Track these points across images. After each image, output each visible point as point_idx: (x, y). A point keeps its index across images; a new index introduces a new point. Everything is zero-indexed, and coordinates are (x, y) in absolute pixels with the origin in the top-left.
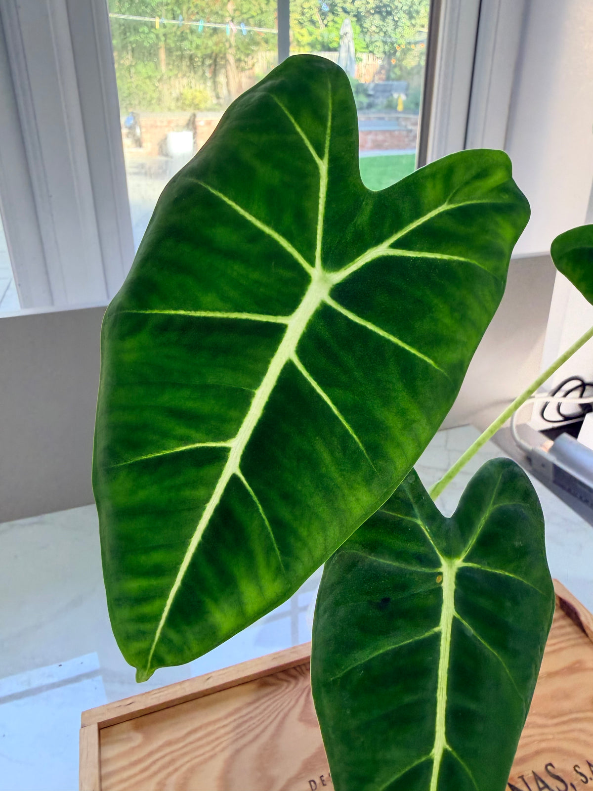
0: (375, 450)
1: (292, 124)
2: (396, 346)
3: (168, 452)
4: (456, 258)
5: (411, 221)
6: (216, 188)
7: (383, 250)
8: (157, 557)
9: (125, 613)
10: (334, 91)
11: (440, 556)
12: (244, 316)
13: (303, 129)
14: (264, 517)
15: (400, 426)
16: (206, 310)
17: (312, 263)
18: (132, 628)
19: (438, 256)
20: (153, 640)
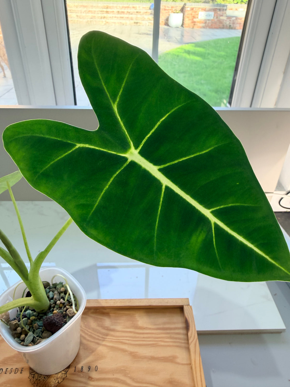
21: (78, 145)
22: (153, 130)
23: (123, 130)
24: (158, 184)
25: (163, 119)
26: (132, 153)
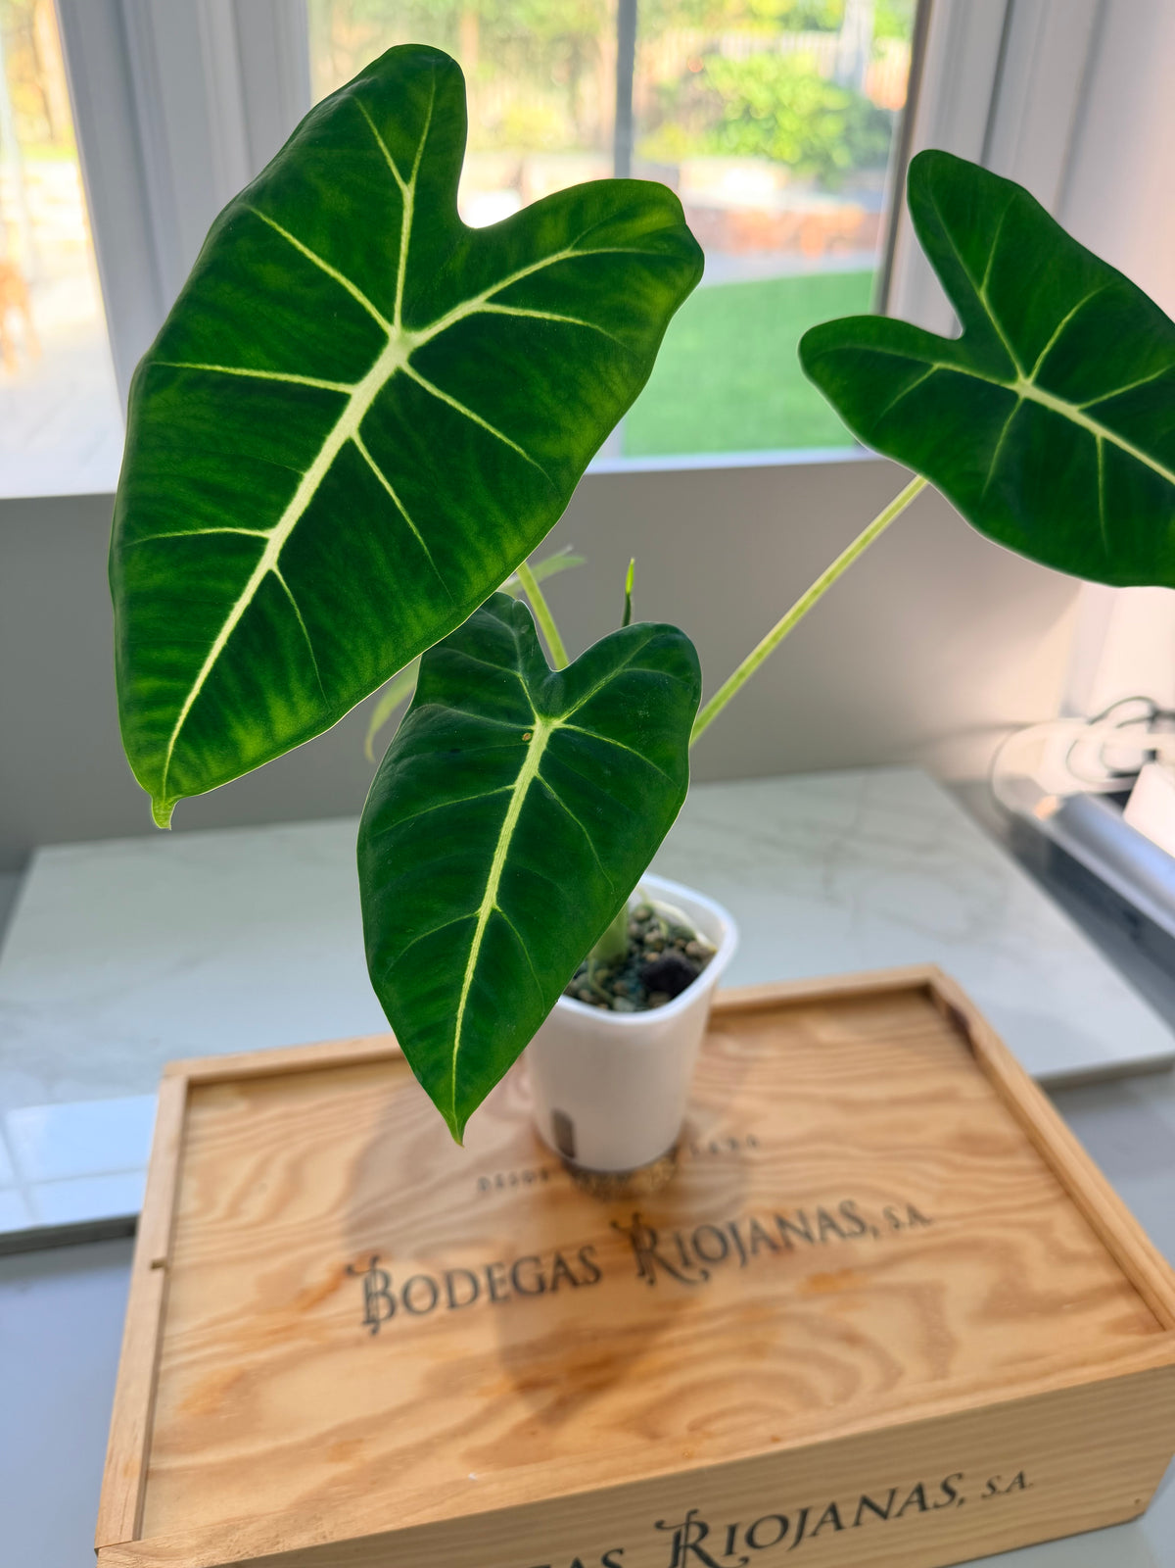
0: (444, 557)
1: (375, 137)
2: (478, 427)
3: (190, 533)
4: (571, 320)
5: (518, 267)
6: (269, 216)
7: (477, 304)
8: (173, 655)
9: (136, 719)
10: (438, 95)
11: (535, 713)
12: (297, 379)
13: (386, 144)
14: (302, 623)
15: (476, 528)
16: (248, 366)
17: (390, 319)
18: (143, 737)
19: (547, 316)
20: (166, 756)
21: (937, 366)
22: (1052, 341)
23: (1001, 341)
24: (1088, 436)
25: (1068, 318)
26: (1023, 385)
